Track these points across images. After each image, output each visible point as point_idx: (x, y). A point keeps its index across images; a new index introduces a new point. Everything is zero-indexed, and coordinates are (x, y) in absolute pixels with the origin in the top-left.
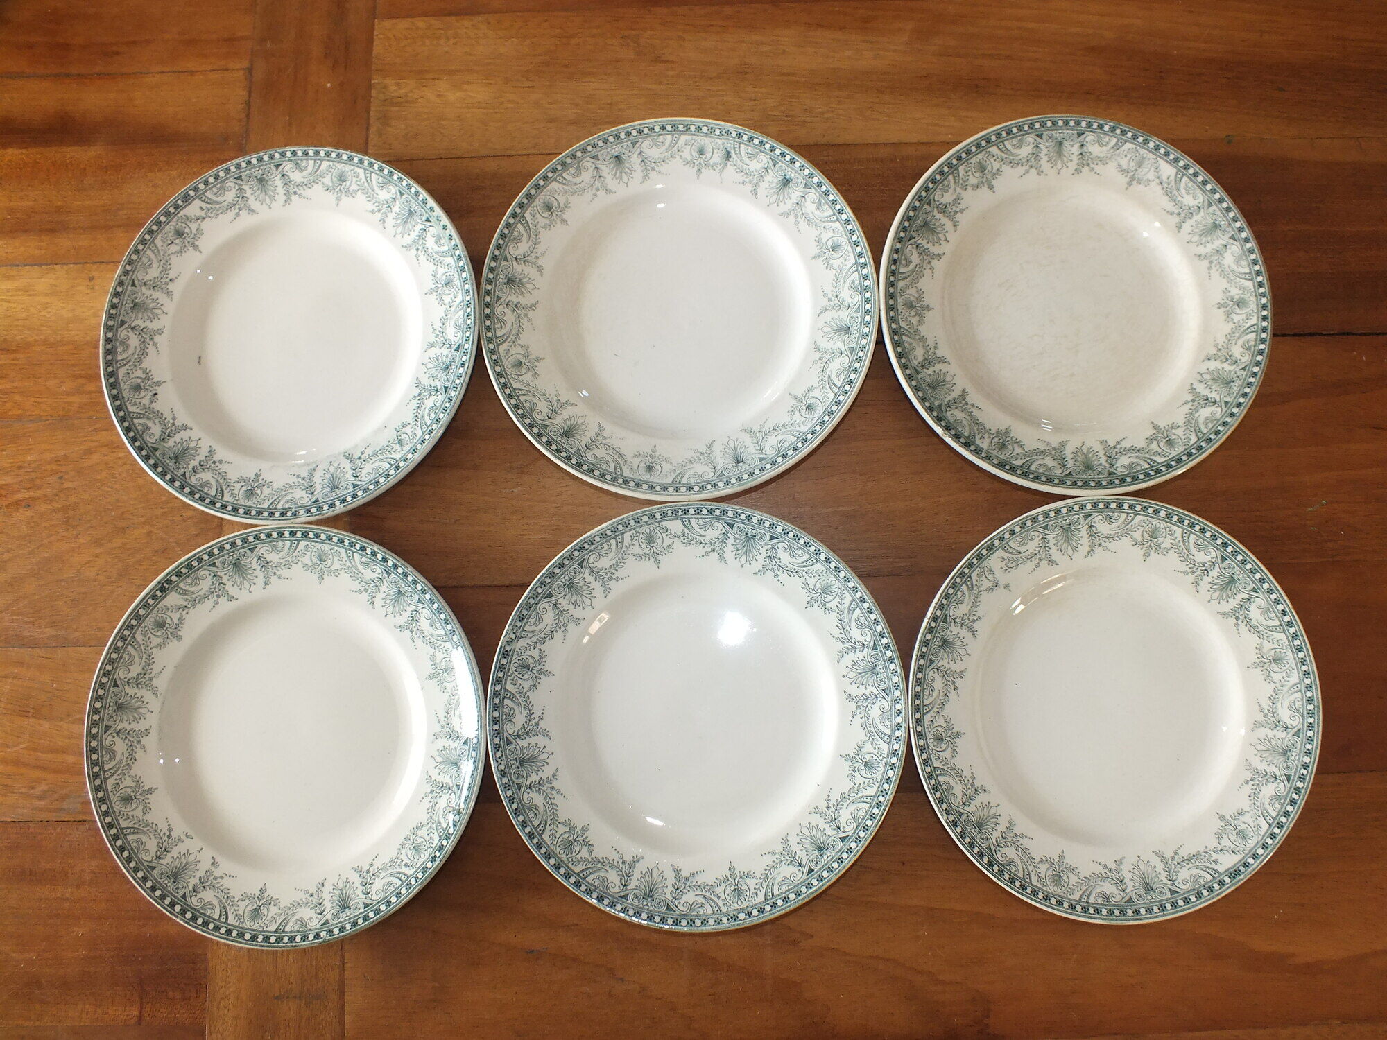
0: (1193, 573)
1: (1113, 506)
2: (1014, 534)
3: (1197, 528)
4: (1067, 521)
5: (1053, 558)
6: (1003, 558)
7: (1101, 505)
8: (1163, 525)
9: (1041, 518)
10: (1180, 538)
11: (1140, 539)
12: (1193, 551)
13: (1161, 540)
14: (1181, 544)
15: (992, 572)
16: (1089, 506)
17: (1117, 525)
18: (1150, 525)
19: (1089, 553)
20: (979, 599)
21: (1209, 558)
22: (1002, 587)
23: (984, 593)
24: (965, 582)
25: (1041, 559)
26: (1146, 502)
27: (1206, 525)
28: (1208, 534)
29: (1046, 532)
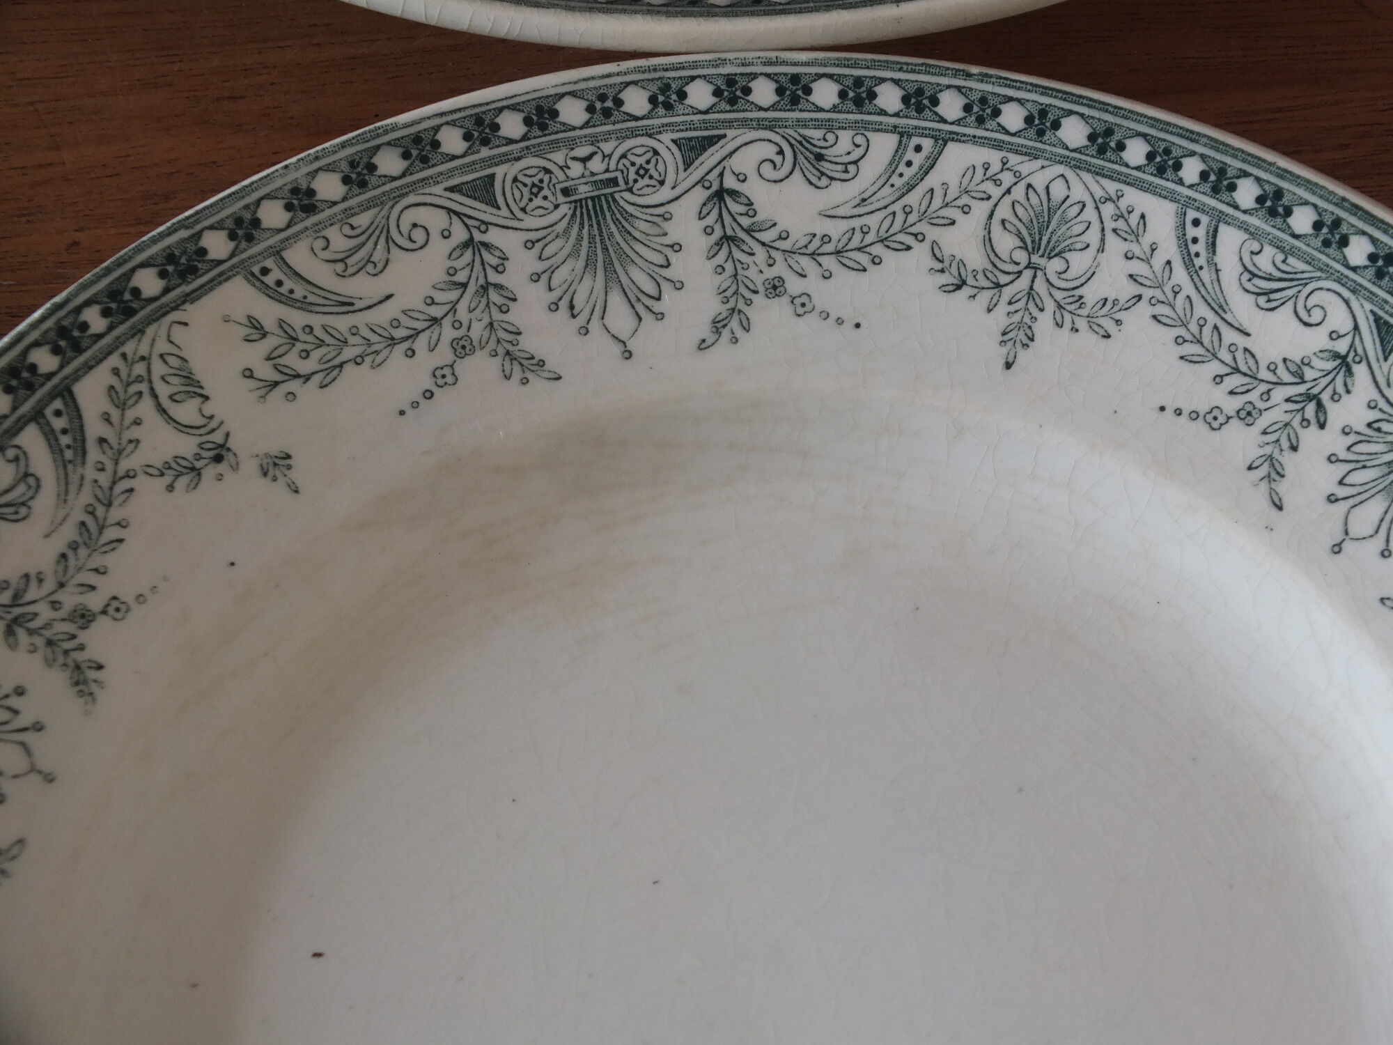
0: (1247, 415)
1: (825, 94)
2: (310, 209)
3: (1246, 193)
4: (596, 165)
5: (528, 343)
6: (254, 324)
7: (763, 92)
8: (1081, 187)
9: (452, 141)
10: (1169, 249)
11: (975, 259)
12: (1242, 307)
13: (1079, 262)
14: (1180, 275)
15: (193, 387)
16: (700, 95)
17: (851, 190)
18: (1019, 192)
19: (718, 325)
20: (115, 514)
21: (1317, 340)
22: (250, 467)
23: (149, 489)
24: (37, 416)
25: (462, 348)
26: (984, 78)
27: (1283, 174)
28: (1302, 220)
29: (483, 211)
